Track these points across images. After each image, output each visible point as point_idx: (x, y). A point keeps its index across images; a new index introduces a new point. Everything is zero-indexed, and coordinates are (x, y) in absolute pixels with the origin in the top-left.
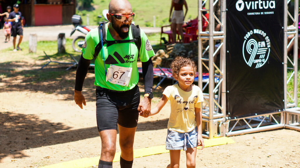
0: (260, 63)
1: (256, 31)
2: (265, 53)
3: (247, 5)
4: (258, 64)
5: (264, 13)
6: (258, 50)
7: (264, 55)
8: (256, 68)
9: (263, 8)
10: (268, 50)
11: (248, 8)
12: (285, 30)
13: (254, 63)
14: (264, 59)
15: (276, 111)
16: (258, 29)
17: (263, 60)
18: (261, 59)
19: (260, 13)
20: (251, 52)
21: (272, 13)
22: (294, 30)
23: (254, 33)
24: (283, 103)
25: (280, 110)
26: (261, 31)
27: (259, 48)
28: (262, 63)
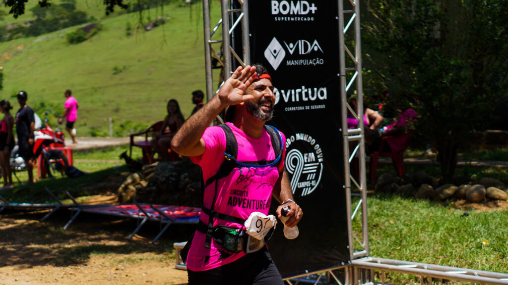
0: (309, 187)
1: (299, 137)
2: (315, 171)
3: (284, 96)
4: (304, 189)
5: (310, 108)
6: (304, 167)
7: (315, 174)
8: (302, 195)
9: (309, 99)
10: (319, 166)
11: (286, 100)
12: (345, 133)
13: (299, 187)
14: (314, 180)
15: (336, 265)
16: (302, 133)
17: (313, 183)
18: (309, 182)
19: (305, 108)
20: (293, 170)
21: (323, 106)
22: (358, 134)
23: (297, 139)
24: (348, 250)
25: (343, 263)
26: (308, 136)
27: (305, 163)
28: (312, 187)
